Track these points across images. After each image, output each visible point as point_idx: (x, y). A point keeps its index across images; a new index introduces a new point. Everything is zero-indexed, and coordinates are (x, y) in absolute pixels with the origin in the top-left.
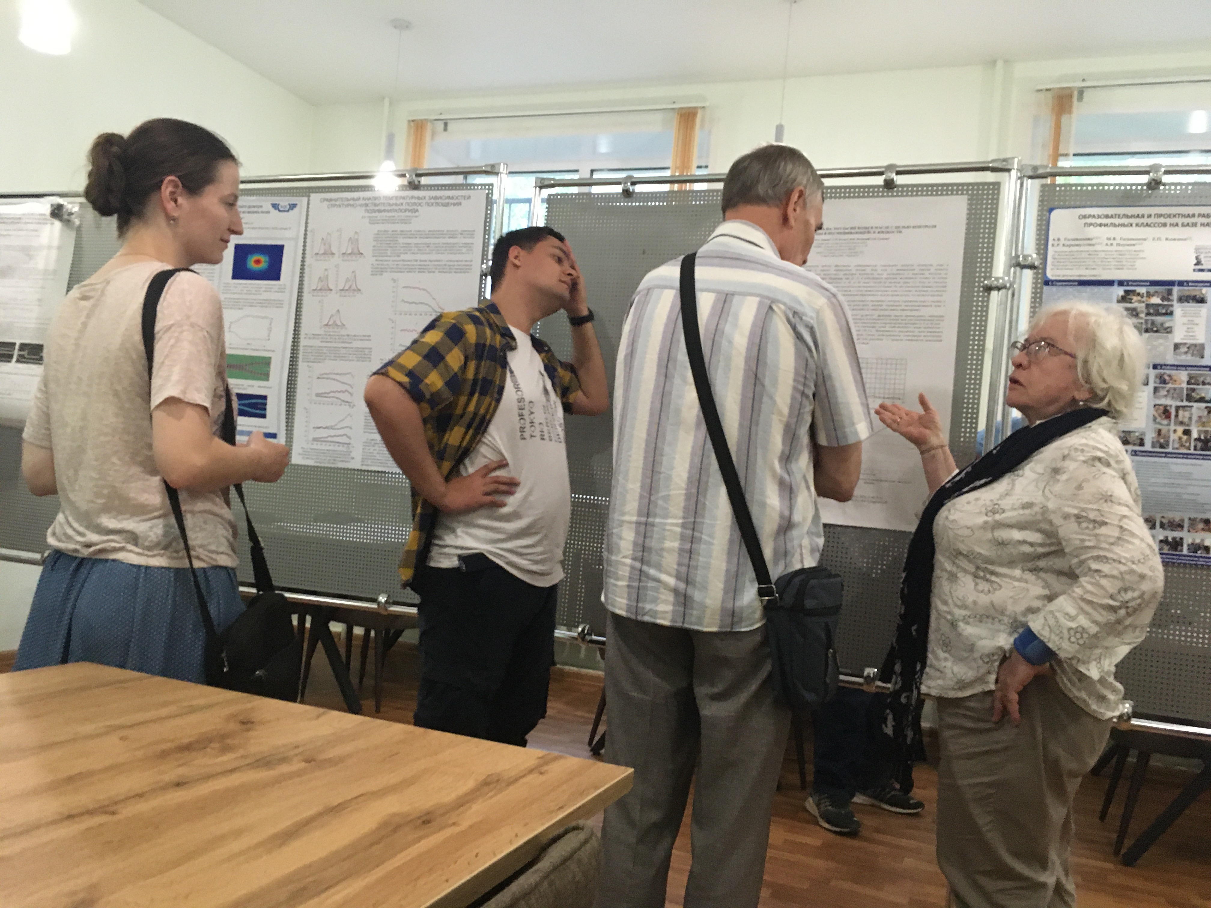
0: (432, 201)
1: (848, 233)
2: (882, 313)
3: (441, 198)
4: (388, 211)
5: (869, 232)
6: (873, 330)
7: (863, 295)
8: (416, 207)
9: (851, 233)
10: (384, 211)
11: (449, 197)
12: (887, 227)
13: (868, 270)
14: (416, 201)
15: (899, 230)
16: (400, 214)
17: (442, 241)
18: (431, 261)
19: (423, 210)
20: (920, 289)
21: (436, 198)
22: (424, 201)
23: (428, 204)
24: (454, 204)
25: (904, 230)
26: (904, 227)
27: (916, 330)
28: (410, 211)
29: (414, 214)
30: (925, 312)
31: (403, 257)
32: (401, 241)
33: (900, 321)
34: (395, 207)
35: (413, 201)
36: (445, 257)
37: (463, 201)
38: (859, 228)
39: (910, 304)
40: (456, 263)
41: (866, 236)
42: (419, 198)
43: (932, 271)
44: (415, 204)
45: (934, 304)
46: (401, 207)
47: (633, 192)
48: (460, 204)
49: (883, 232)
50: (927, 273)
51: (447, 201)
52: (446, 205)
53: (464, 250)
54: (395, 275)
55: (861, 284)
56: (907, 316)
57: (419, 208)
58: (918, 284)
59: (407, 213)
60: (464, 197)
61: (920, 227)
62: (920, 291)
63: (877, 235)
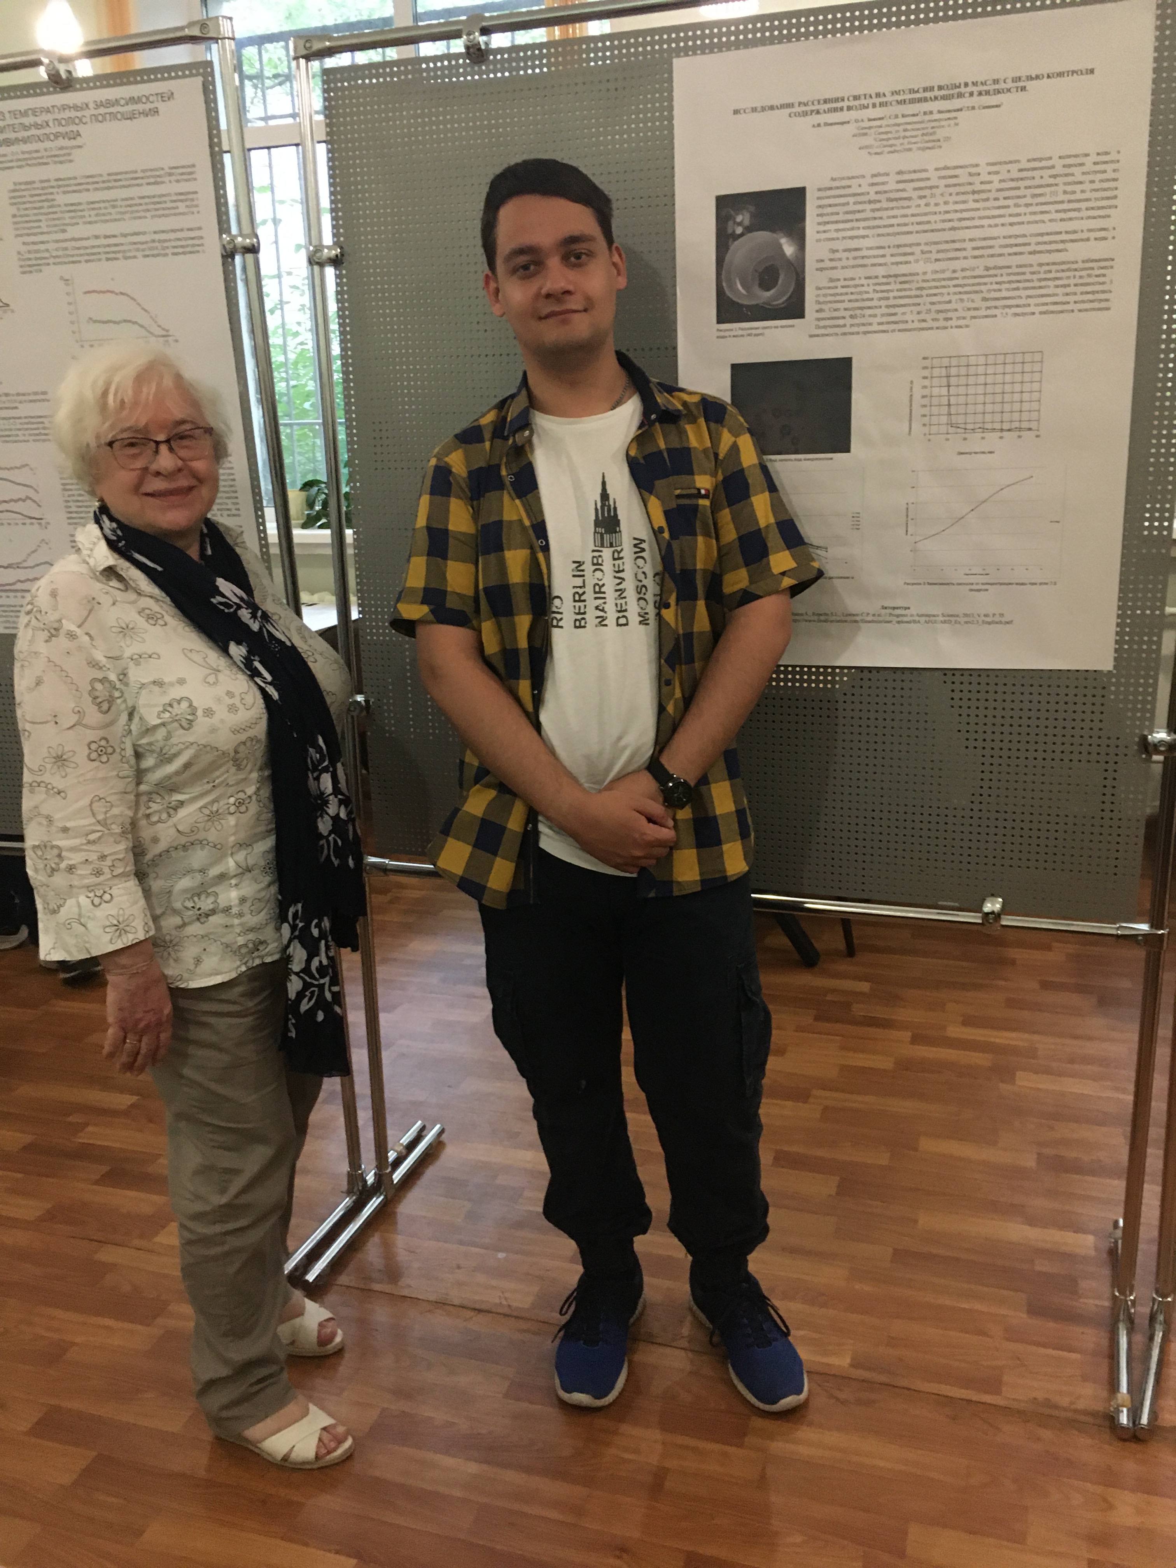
0: (102, 110)
1: (920, 100)
2: (991, 262)
3: (117, 102)
4: (25, 141)
5: (960, 95)
6: (977, 297)
7: (953, 229)
8: (74, 128)
9: (925, 100)
10: (17, 140)
11: (132, 100)
12: (996, 81)
13: (964, 178)
14: (73, 114)
15: (1020, 84)
16: (48, 144)
17: (134, 192)
18: (125, 235)
19: (89, 132)
20: (1065, 206)
21: (109, 103)
22: (87, 113)
23: (95, 118)
24: (146, 114)
25: (1029, 85)
26: (1030, 78)
27: (1060, 291)
28: (64, 136)
29: (73, 143)
30: (1077, 252)
31: (72, 232)
32: (61, 199)
33: (1028, 277)
34: (33, 131)
35: (67, 114)
36: (149, 224)
37: (161, 106)
38: (940, 88)
39: (1046, 238)
40: (172, 236)
41: (957, 103)
42: (76, 108)
43: (1089, 167)
44: (71, 121)
45: (1092, 235)
46: (47, 131)
47: (489, 51)
48: (156, 112)
49: (987, 93)
50: (1077, 171)
51: (130, 108)
52: (131, 117)
53: (182, 208)
54: (67, 270)
55: (951, 207)
56: (1041, 265)
57: (81, 128)
58: (1061, 197)
59: (61, 142)
60: (161, 96)
61: (1060, 74)
62: (1065, 211)
63: (976, 100)
